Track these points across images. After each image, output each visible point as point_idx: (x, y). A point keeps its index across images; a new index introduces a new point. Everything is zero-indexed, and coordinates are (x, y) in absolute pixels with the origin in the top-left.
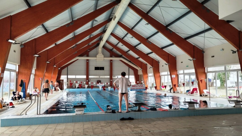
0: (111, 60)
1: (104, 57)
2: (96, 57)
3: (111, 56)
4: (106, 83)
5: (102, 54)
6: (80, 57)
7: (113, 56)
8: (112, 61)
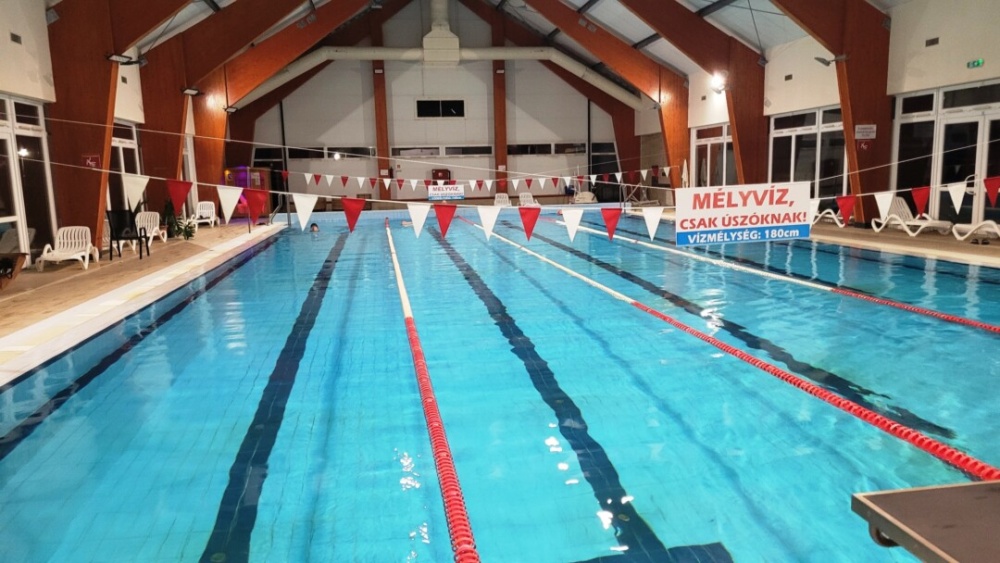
0: (499, 65)
1: (462, 46)
2: (420, 45)
3: (497, 42)
4: (473, 184)
5: (452, 30)
6: (340, 49)
7: (507, 41)
8: (503, 68)
